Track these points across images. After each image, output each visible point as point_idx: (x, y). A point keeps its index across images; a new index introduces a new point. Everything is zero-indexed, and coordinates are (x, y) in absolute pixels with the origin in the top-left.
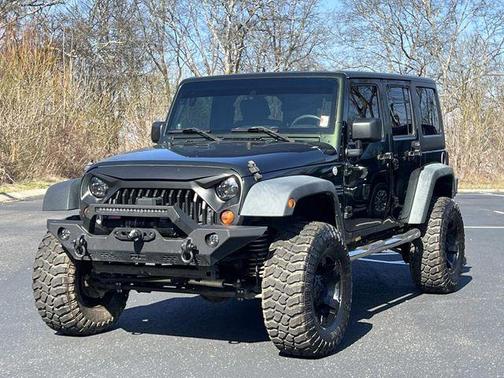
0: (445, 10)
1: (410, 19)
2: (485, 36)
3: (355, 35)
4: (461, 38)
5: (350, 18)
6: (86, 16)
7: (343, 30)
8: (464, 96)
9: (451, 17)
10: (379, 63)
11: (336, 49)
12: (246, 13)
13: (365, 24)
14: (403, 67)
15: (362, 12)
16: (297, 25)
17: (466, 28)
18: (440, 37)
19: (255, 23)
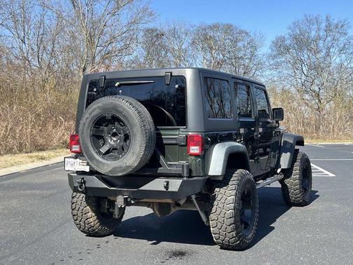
0: (324, 51)
1: (306, 56)
2: (346, 64)
3: (277, 65)
4: (333, 65)
5: (275, 57)
6: (142, 60)
7: (272, 62)
8: (335, 95)
9: (328, 54)
10: (290, 79)
11: (268, 72)
12: (221, 56)
13: (283, 59)
14: (303, 81)
15: (281, 54)
16: (247, 61)
17: (336, 60)
18: (322, 65)
19: (225, 61)
